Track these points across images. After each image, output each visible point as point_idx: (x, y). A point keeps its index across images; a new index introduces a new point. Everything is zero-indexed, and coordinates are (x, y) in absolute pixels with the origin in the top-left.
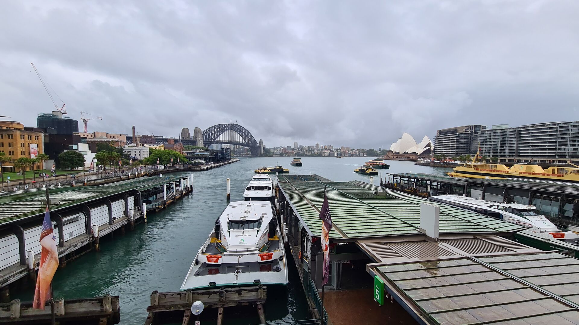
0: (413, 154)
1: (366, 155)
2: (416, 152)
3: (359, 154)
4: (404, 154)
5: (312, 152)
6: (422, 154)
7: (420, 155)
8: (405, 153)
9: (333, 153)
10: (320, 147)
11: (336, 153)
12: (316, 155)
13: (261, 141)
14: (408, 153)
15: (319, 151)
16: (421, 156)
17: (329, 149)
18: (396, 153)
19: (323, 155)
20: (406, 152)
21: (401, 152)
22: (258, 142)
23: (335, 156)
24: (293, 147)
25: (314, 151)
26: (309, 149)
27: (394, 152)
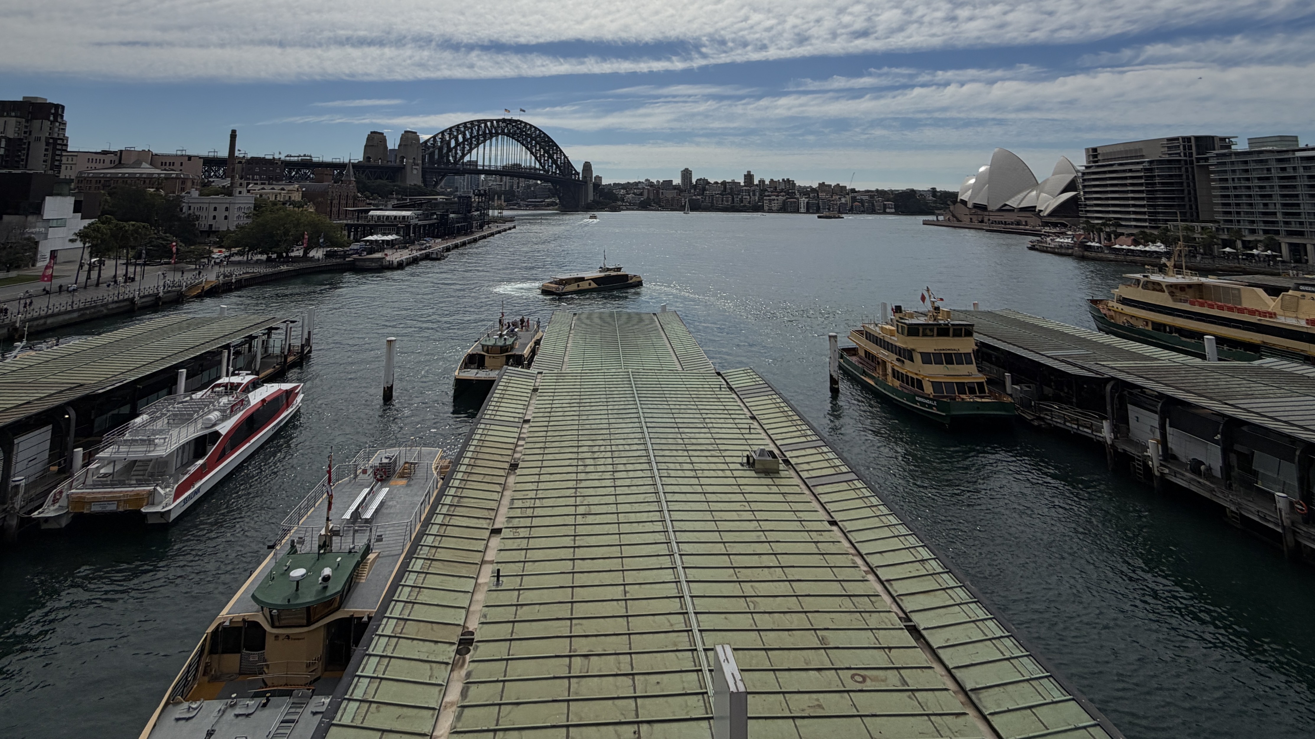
0: (1029, 214)
1: (893, 210)
2: (1035, 207)
3: (873, 205)
4: (1000, 210)
5: (733, 199)
6: (1056, 212)
7: (1050, 215)
8: (1004, 209)
9: (795, 202)
10: (756, 182)
11: (803, 200)
12: (745, 206)
13: (587, 167)
14: (1012, 210)
15: (754, 195)
16: (1054, 220)
17: (782, 191)
18: (976, 206)
19: (766, 208)
20: (1006, 205)
21: (993, 207)
22: (579, 168)
23: (802, 210)
24: (677, 181)
25: (740, 197)
26: (725, 188)
27: (970, 205)
